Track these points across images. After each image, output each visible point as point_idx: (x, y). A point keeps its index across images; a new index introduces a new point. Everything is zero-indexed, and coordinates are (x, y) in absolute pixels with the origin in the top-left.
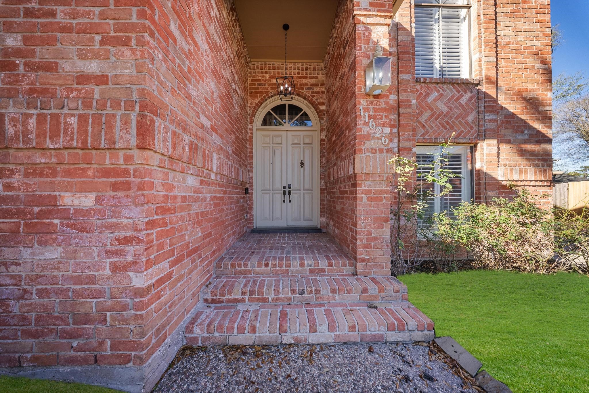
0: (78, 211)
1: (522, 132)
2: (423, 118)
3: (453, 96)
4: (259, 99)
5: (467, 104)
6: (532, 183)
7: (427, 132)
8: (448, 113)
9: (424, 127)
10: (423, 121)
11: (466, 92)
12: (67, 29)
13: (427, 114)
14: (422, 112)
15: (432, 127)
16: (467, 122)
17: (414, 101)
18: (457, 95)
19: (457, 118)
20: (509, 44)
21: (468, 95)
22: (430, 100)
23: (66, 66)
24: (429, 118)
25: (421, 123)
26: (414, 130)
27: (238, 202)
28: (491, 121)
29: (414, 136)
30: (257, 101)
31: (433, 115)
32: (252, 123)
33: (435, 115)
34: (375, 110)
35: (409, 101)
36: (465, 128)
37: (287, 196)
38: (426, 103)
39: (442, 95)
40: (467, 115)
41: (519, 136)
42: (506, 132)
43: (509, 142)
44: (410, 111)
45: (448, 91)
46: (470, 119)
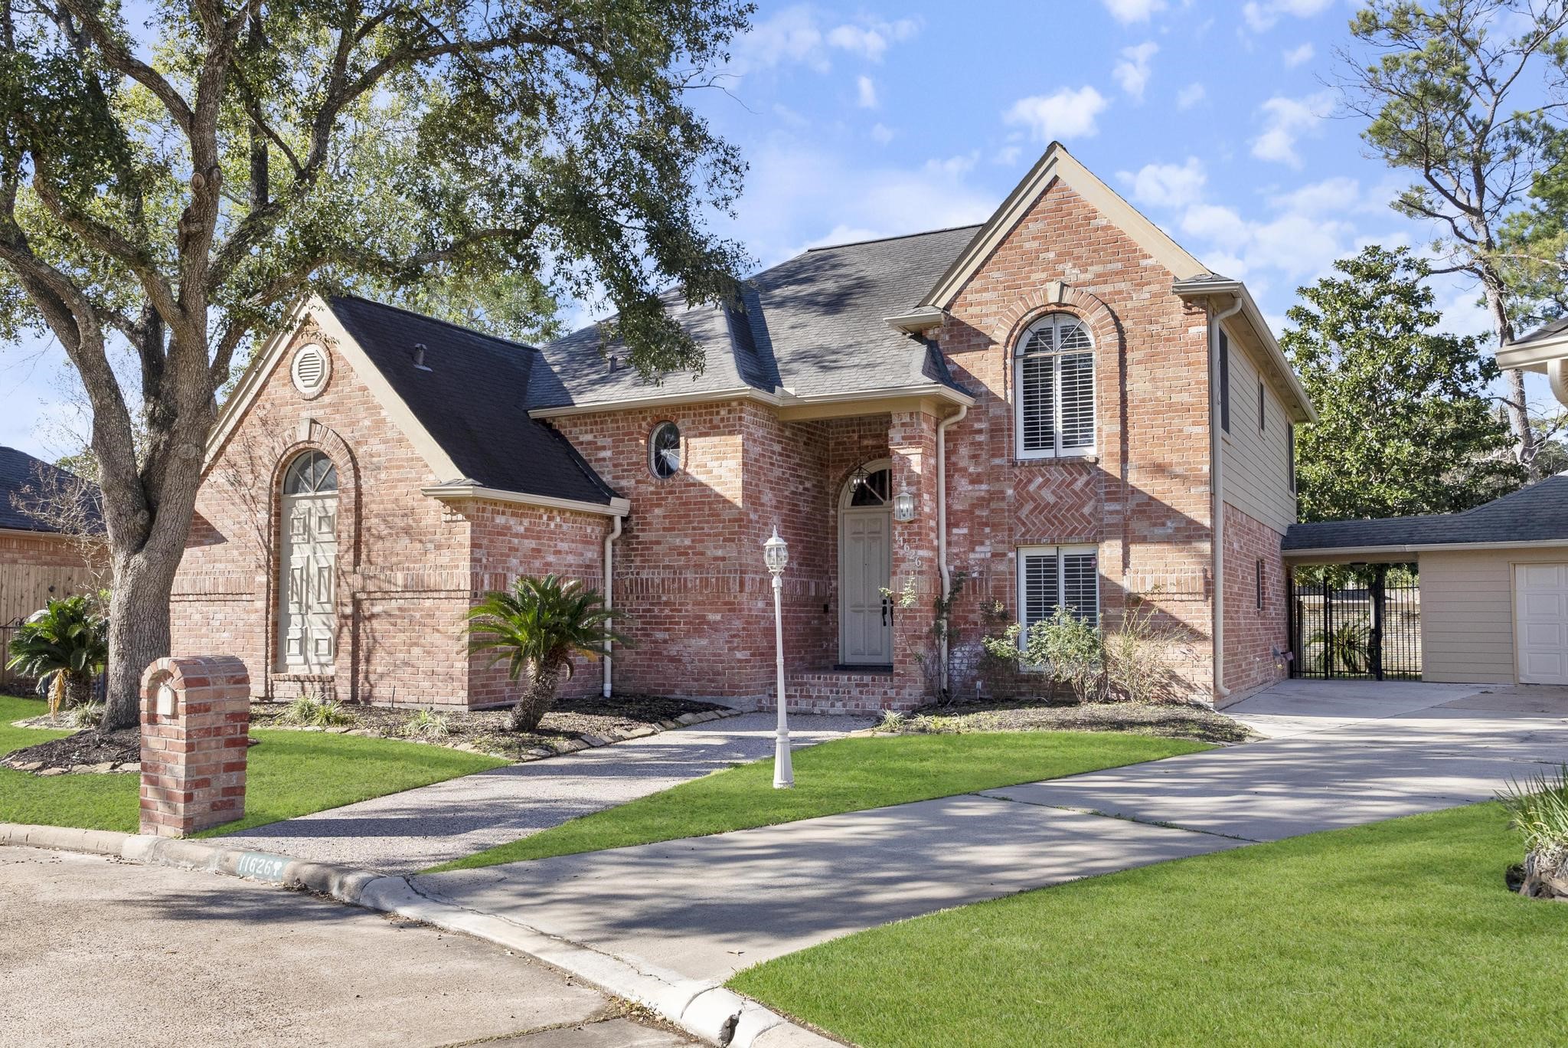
0: (715, 622)
1: (1164, 524)
2: (1023, 513)
3: (1063, 481)
4: (844, 471)
5: (1082, 490)
6: (1176, 597)
7: (1028, 531)
8: (1056, 504)
9: (1024, 524)
10: (1023, 517)
11: (1081, 474)
12: (709, 535)
13: (1029, 506)
14: (1022, 505)
15: (1034, 524)
16: (1082, 515)
17: (1010, 492)
18: (1069, 479)
19: (1068, 510)
20: (1143, 401)
21: (1085, 478)
22: (1032, 488)
23: (709, 553)
24: (1032, 512)
25: (1019, 519)
26: (1011, 529)
27: (809, 623)
28: (1111, 513)
29: (1010, 536)
30: (841, 474)
31: (1036, 508)
32: (835, 506)
33: (1040, 508)
34: (910, 534)
35: (1002, 492)
36: (1080, 523)
37: (887, 616)
38: (1028, 492)
39: (1048, 480)
40: (1083, 505)
41: (1159, 531)
42: (1139, 526)
43: (1143, 540)
44: (1004, 505)
45: (1057, 475)
46: (1086, 510)
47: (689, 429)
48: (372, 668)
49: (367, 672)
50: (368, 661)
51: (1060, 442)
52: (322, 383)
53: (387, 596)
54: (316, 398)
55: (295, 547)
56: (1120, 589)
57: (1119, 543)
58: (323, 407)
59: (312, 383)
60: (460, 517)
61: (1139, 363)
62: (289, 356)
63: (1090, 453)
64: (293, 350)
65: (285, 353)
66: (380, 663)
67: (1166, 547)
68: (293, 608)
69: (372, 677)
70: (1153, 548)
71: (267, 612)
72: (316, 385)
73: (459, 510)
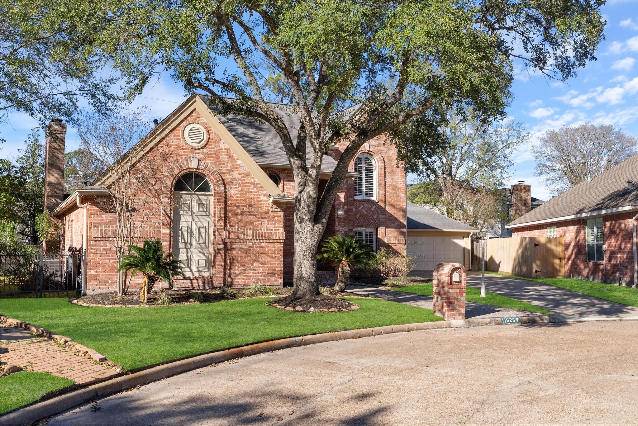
1: (395, 223)
2: (357, 217)
5: (374, 211)
6: (397, 245)
7: (359, 223)
8: (366, 214)
13: (359, 215)
14: (357, 214)
15: (361, 220)
16: (374, 219)
17: (354, 209)
18: (370, 207)
19: (370, 217)
20: (390, 185)
21: (374, 207)
22: (360, 208)
25: (357, 219)
26: (354, 222)
28: (382, 218)
33: (362, 215)
35: (352, 209)
36: (373, 221)
38: (359, 210)
39: (364, 206)
40: (374, 215)
41: (393, 225)
42: (388, 223)
43: (390, 227)
44: (352, 213)
45: (367, 205)
46: (375, 217)
47: (284, 178)
48: (232, 272)
49: (230, 274)
50: (230, 269)
51: (364, 194)
52: (204, 142)
53: (244, 240)
54: (199, 149)
55: (182, 217)
56: (384, 242)
57: (384, 228)
58: (203, 154)
59: (198, 141)
60: (279, 210)
61: (389, 173)
62: (182, 126)
63: (374, 198)
64: (184, 124)
65: (179, 124)
66: (237, 269)
67: (395, 230)
68: (181, 245)
69: (232, 276)
70: (392, 230)
71: (170, 247)
72: (199, 143)
73: (279, 207)
